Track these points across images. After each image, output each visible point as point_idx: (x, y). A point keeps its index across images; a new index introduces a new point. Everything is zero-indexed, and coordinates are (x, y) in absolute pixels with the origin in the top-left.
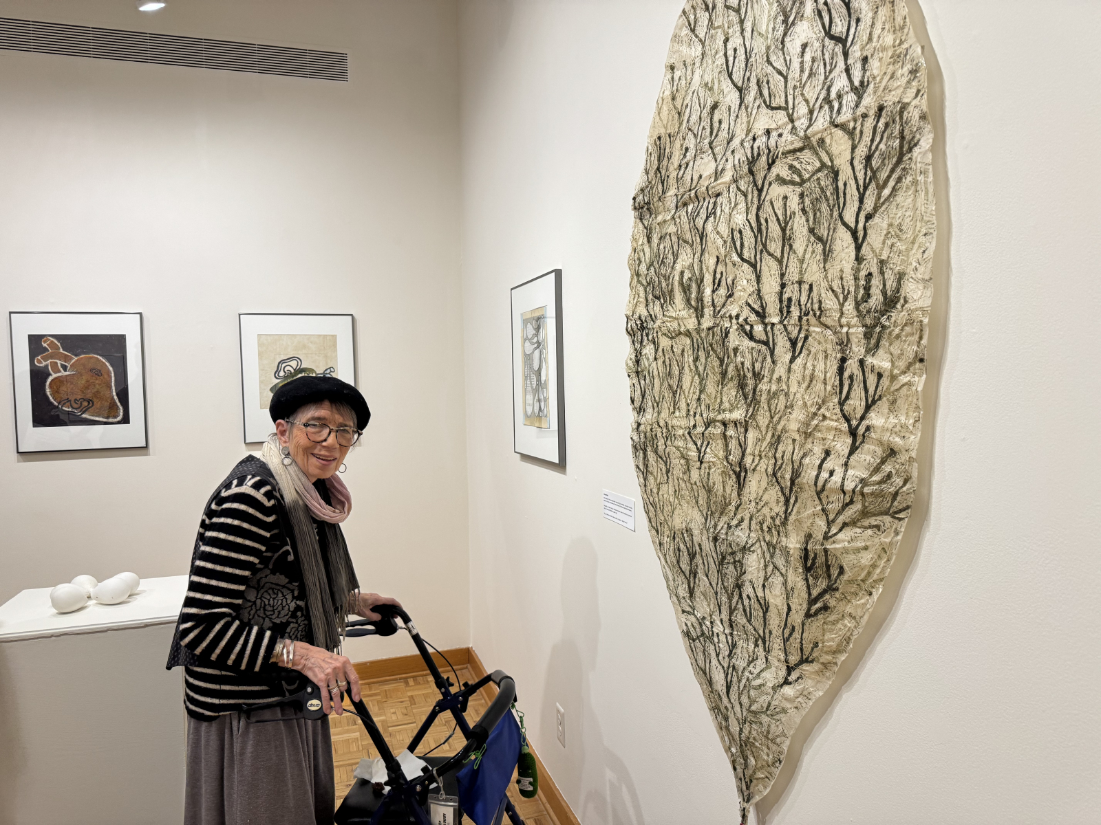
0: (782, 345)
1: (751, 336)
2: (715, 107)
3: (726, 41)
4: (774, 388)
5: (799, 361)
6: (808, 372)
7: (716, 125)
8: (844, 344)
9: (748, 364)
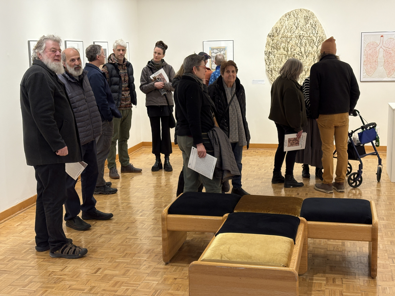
0: (305, 57)
1: (299, 55)
2: (292, 27)
3: (294, 21)
4: (303, 61)
5: (308, 58)
6: (309, 59)
7: (291, 30)
8: (314, 57)
9: (299, 58)
